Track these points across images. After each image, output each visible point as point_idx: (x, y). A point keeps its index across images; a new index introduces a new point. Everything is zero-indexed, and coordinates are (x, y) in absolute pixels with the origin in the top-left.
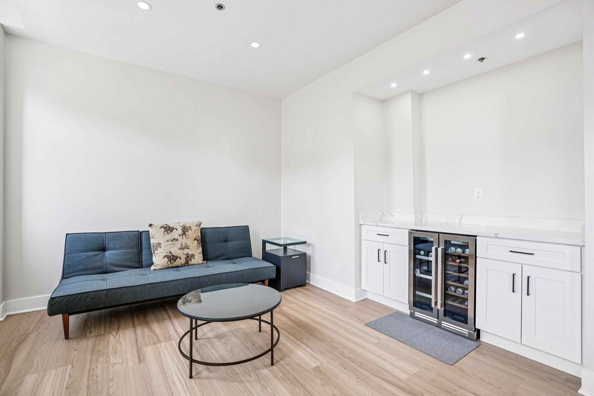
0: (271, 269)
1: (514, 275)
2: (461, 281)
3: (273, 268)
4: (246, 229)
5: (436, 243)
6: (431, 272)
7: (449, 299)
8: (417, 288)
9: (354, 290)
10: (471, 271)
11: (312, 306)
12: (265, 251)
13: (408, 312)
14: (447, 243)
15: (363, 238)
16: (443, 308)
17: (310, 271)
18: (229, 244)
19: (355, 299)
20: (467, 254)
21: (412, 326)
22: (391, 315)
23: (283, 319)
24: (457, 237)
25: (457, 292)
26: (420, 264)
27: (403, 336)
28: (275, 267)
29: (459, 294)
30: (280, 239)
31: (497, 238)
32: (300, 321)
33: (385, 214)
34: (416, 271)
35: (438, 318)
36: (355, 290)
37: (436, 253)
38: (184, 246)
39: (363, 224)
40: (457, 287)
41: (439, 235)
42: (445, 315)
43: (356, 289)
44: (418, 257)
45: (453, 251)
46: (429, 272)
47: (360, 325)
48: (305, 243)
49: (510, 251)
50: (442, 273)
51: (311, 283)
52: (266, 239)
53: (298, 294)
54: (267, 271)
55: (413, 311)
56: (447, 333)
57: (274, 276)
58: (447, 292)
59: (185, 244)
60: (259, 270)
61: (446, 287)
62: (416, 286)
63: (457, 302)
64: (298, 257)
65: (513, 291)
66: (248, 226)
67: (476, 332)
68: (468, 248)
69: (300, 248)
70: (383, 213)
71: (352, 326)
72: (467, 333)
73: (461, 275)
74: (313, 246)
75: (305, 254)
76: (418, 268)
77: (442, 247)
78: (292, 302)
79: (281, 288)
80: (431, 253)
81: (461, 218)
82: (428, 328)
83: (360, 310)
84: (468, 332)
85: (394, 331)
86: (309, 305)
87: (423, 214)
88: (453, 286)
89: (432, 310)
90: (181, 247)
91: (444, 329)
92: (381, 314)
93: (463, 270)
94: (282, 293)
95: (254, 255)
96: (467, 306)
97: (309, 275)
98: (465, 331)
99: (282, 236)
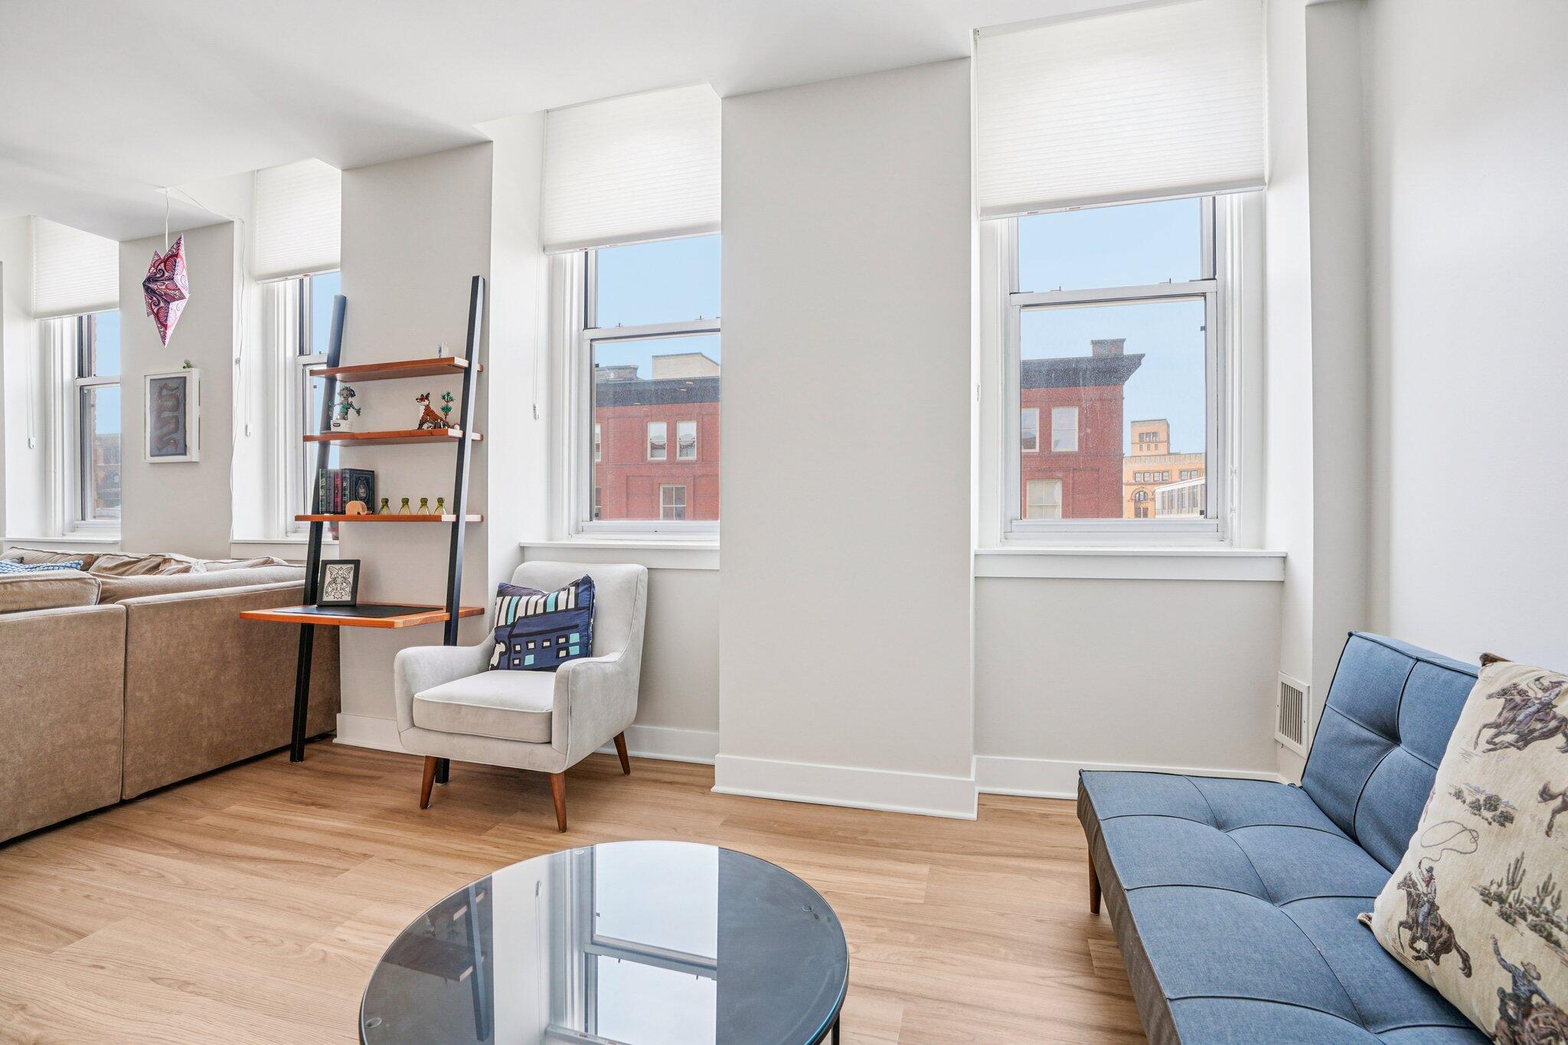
38: (1528, 891)
59: (1545, 889)
90: (1504, 888)
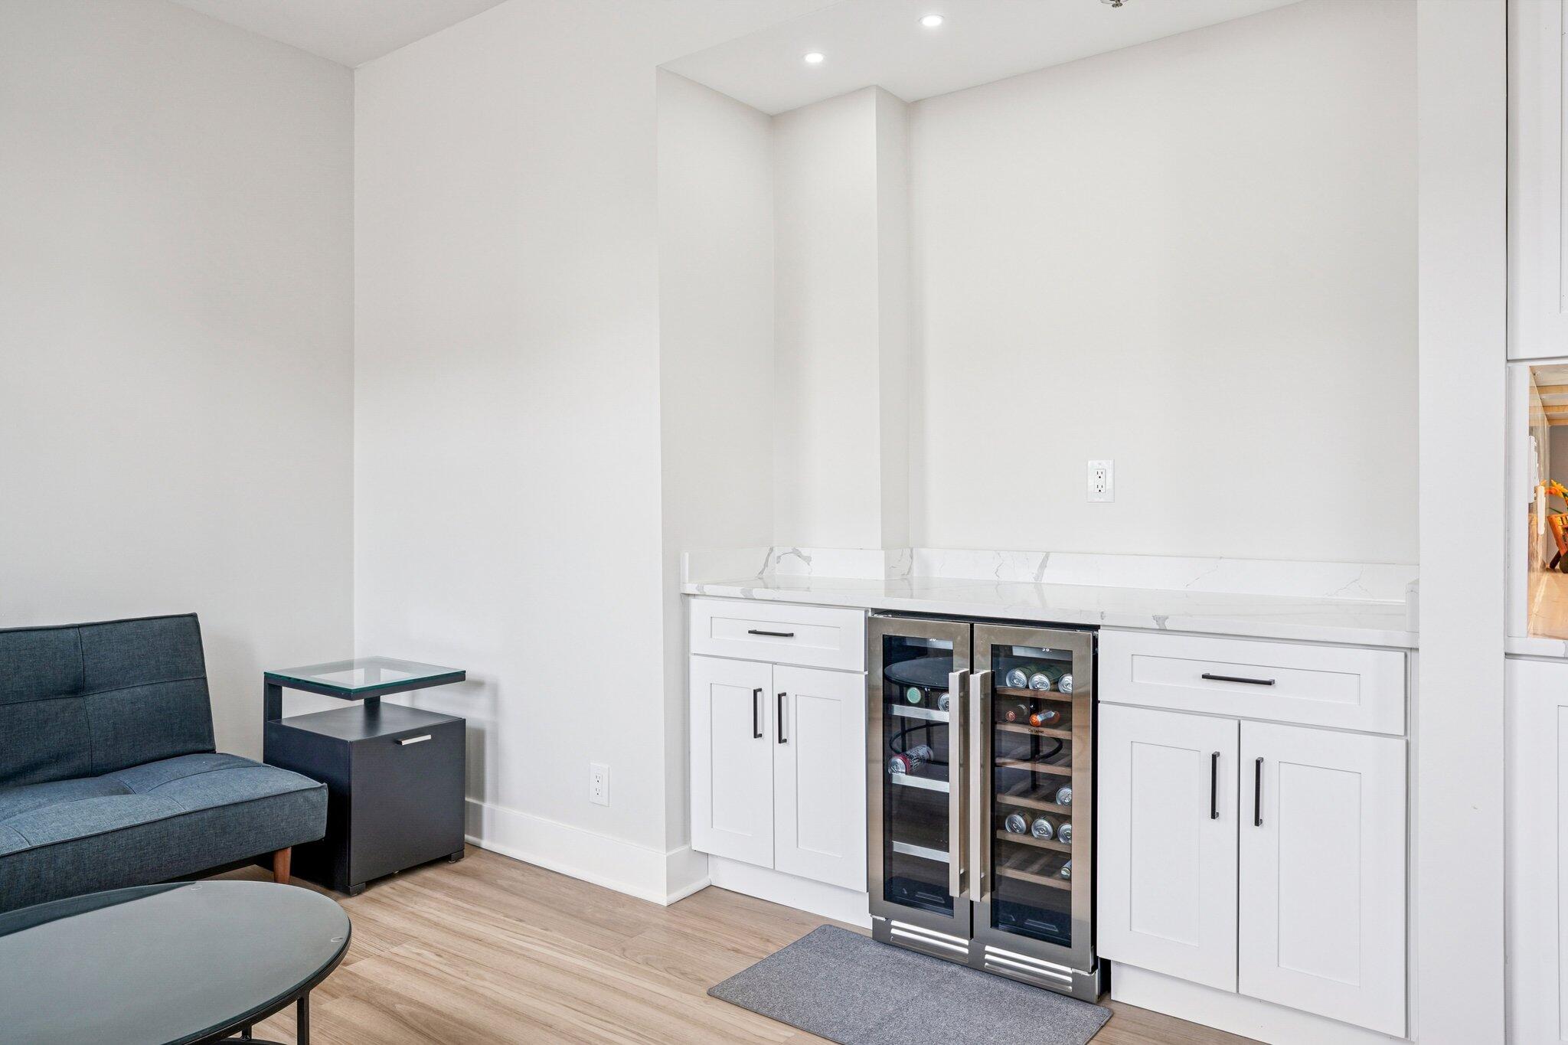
0: (307, 800)
1: (1214, 757)
2: (1043, 792)
3: (312, 795)
4: (186, 629)
5: (962, 655)
6: (947, 764)
7: (1008, 858)
8: (896, 826)
9: (663, 855)
10: (1080, 751)
11: (490, 945)
12: (280, 721)
13: (864, 921)
14: (1001, 654)
15: (694, 647)
16: (987, 897)
17: (480, 794)
18: (93, 702)
19: (668, 894)
20: (1066, 693)
21: (881, 976)
22: (806, 941)
23: (359, 1016)
24: (1032, 634)
25: (1035, 833)
26: (903, 734)
27: (851, 1019)
28: (326, 792)
29: (1040, 838)
30: (348, 666)
31: (1163, 630)
32: (437, 1017)
33: (777, 552)
34: (892, 765)
35: (972, 936)
36: (667, 858)
37: (962, 694)
39: (697, 593)
40: (1033, 815)
41: (972, 626)
42: (994, 924)
43: (671, 853)
44: (898, 710)
45: (1021, 686)
46: (936, 766)
47: (689, 997)
48: (459, 677)
49: (1204, 677)
50: (982, 766)
51: (485, 844)
52: (278, 668)
53: (431, 898)
54: (287, 811)
55: (883, 919)
56: (1002, 986)
57: (318, 829)
58: (1000, 834)
60: (245, 809)
61: (997, 818)
62: (894, 820)
63: (1036, 867)
64: (429, 737)
65: (1214, 815)
66: (194, 616)
67: (1097, 971)
68: (1070, 672)
69: (438, 702)
70: (772, 550)
71: (658, 1007)
72: (1070, 979)
73: (1042, 768)
74: (495, 690)
75: (461, 723)
76: (898, 753)
77: (983, 670)
78: (400, 938)
79: (353, 881)
80: (945, 696)
81: (1043, 565)
82: (937, 977)
83: (685, 935)
84: (1073, 975)
85: (819, 1005)
86: (478, 940)
87: (914, 549)
88: (1023, 811)
89: (952, 907)
91: (995, 973)
92: (768, 941)
93: (1045, 750)
94: (352, 902)
95: (225, 740)
96: (1069, 879)
97: (478, 810)
98: (1063, 972)
99: (358, 655)
